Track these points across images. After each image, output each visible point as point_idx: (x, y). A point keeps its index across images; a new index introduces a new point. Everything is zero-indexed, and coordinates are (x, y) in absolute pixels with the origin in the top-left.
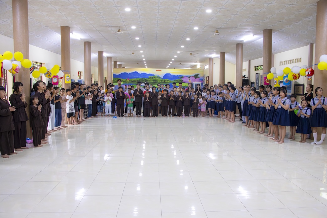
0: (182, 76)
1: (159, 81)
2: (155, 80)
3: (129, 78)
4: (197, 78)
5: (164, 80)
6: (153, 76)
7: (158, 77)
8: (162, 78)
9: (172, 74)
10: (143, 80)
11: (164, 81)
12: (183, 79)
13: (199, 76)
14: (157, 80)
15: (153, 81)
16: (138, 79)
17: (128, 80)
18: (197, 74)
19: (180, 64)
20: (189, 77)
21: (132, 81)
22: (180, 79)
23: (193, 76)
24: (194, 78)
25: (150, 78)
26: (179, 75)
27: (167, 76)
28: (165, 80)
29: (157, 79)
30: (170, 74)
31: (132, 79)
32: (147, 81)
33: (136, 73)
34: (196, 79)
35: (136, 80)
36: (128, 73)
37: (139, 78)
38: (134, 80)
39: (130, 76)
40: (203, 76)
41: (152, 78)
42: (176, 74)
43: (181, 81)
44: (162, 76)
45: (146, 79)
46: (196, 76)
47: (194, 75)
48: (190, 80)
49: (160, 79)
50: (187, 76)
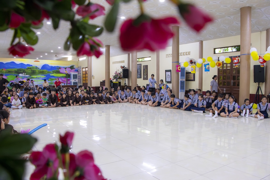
0: (59, 67)
1: (37, 71)
2: (34, 71)
3: (5, 68)
4: (73, 69)
5: (42, 70)
6: (31, 67)
7: (36, 67)
8: (40, 68)
9: (50, 65)
10: (21, 71)
11: (42, 72)
12: (60, 70)
13: (74, 67)
14: (35, 71)
15: (31, 72)
16: (16, 70)
17: (4, 70)
18: (72, 65)
19: (56, 56)
20: (66, 68)
21: (9, 72)
22: (57, 70)
23: (69, 68)
24: (70, 70)
25: (28, 68)
26: (56, 66)
27: (45, 67)
28: (44, 70)
29: (35, 69)
30: (48, 65)
31: (9, 70)
32: (25, 71)
33: (13, 63)
34: (71, 70)
35: (13, 70)
36: (5, 63)
37: (16, 68)
38: (10, 70)
39: (6, 67)
40: (78, 67)
41: (30, 68)
42: (54, 66)
43: (58, 71)
44: (40, 67)
45: (24, 69)
46: (72, 67)
47: (70, 66)
48: (67, 71)
49: (38, 70)
50: (64, 68)
